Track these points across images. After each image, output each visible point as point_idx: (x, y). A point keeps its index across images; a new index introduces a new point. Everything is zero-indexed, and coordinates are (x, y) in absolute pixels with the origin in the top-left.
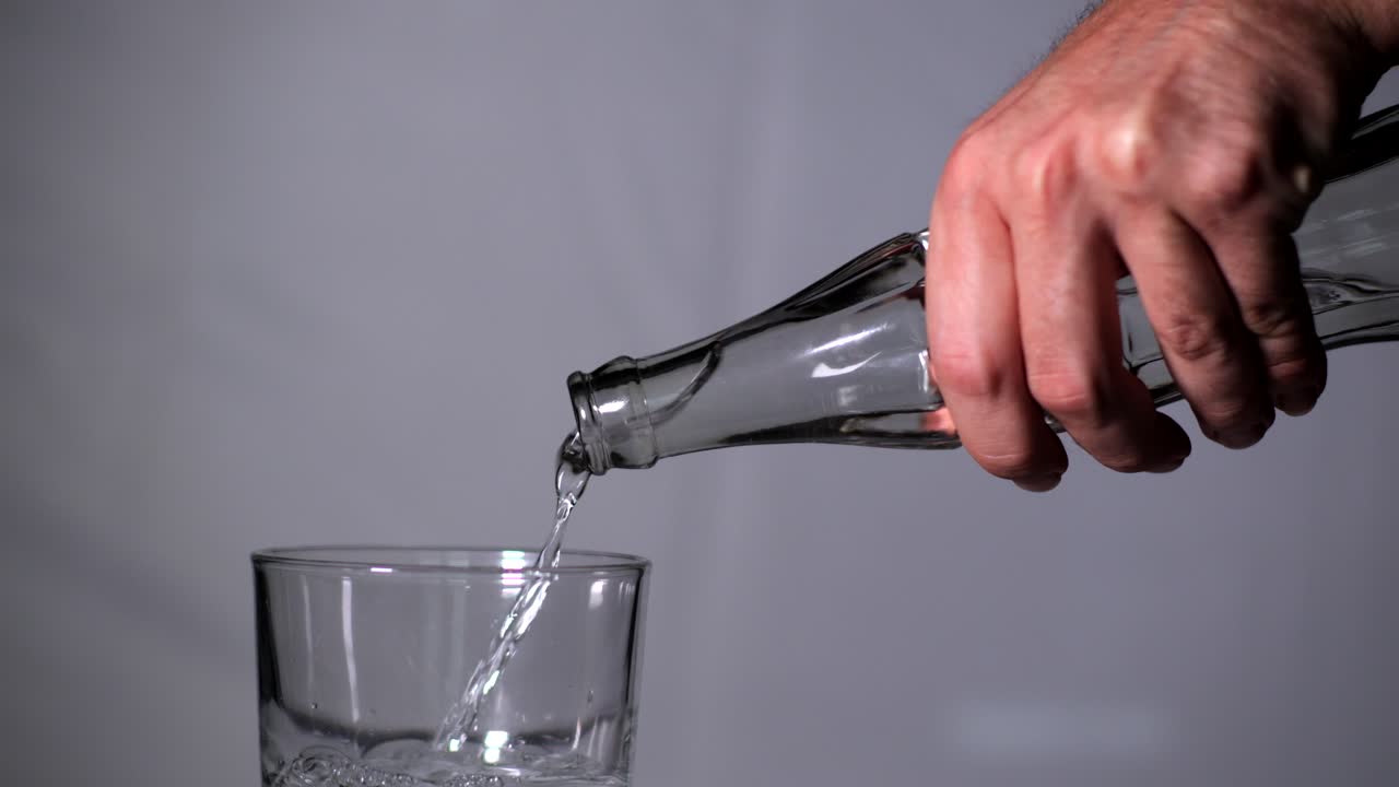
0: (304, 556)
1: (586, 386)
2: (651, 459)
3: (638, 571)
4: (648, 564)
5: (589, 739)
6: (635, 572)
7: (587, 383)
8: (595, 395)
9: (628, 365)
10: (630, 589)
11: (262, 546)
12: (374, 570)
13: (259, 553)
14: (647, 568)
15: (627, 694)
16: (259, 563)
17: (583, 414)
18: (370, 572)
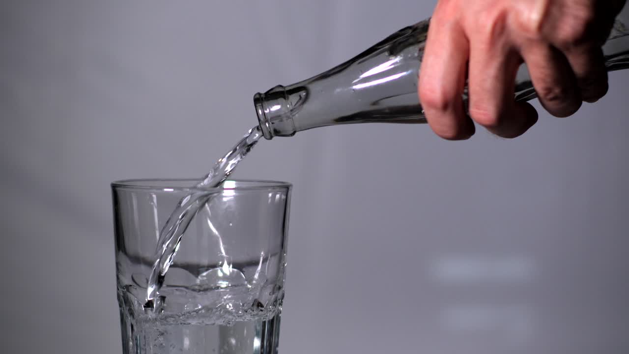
0: (139, 184)
1: (260, 100)
2: (292, 132)
3: (286, 188)
4: (291, 185)
5: (266, 264)
6: (285, 190)
7: (262, 98)
8: (265, 104)
9: (280, 89)
10: (284, 197)
11: (116, 179)
12: (166, 190)
13: (114, 183)
14: (290, 188)
15: (282, 245)
16: (114, 187)
17: (260, 112)
18: (164, 191)
